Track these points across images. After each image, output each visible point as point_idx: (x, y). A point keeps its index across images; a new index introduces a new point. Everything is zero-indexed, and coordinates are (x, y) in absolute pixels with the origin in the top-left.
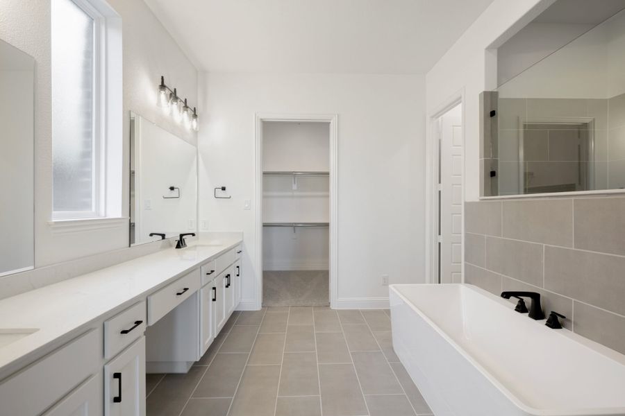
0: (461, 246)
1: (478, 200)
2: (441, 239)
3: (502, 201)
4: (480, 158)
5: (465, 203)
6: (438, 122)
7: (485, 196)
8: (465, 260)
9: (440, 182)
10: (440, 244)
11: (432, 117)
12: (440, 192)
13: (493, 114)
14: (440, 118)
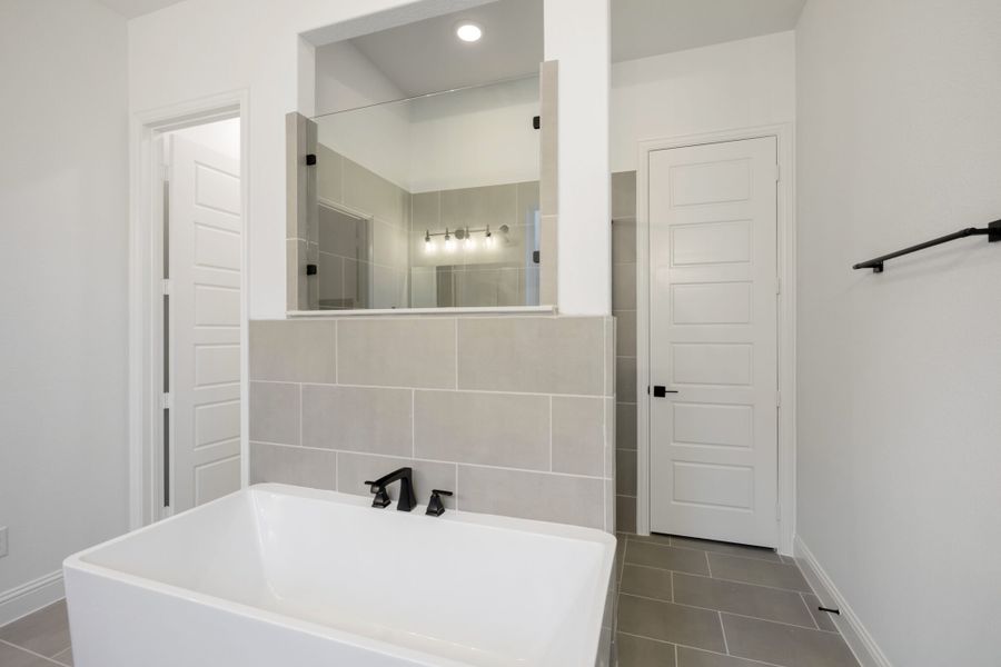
0: (239, 405)
1: (284, 318)
2: (170, 401)
3: (336, 319)
4: (289, 235)
5: (252, 324)
6: (162, 140)
7: (300, 308)
8: (253, 434)
9: (166, 276)
10: (166, 411)
11: (149, 125)
12: (166, 298)
13: (311, 160)
14: (166, 135)
